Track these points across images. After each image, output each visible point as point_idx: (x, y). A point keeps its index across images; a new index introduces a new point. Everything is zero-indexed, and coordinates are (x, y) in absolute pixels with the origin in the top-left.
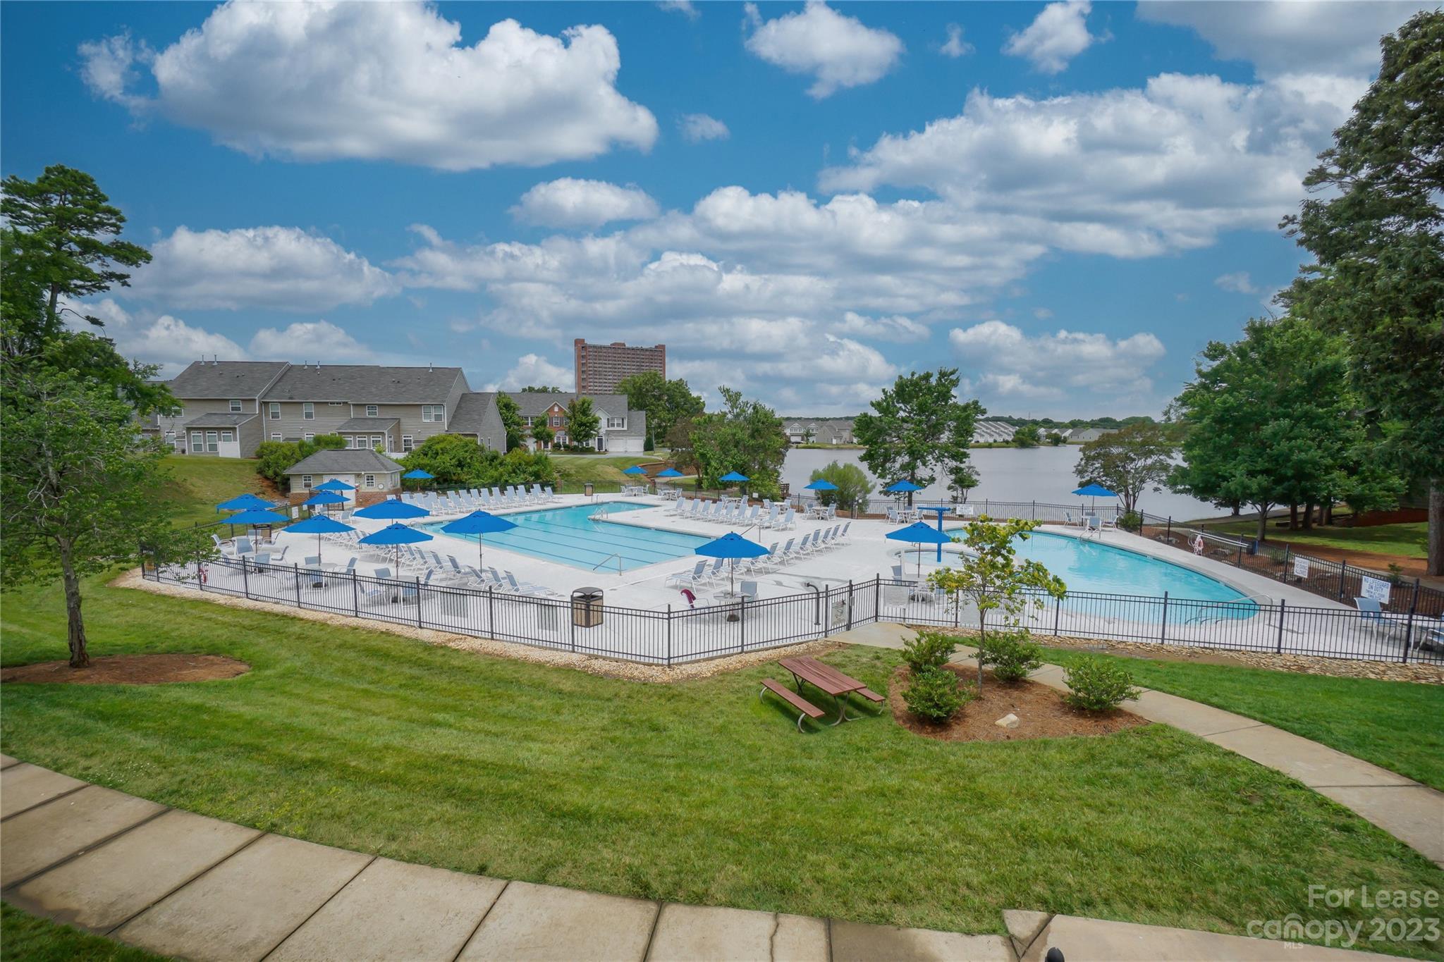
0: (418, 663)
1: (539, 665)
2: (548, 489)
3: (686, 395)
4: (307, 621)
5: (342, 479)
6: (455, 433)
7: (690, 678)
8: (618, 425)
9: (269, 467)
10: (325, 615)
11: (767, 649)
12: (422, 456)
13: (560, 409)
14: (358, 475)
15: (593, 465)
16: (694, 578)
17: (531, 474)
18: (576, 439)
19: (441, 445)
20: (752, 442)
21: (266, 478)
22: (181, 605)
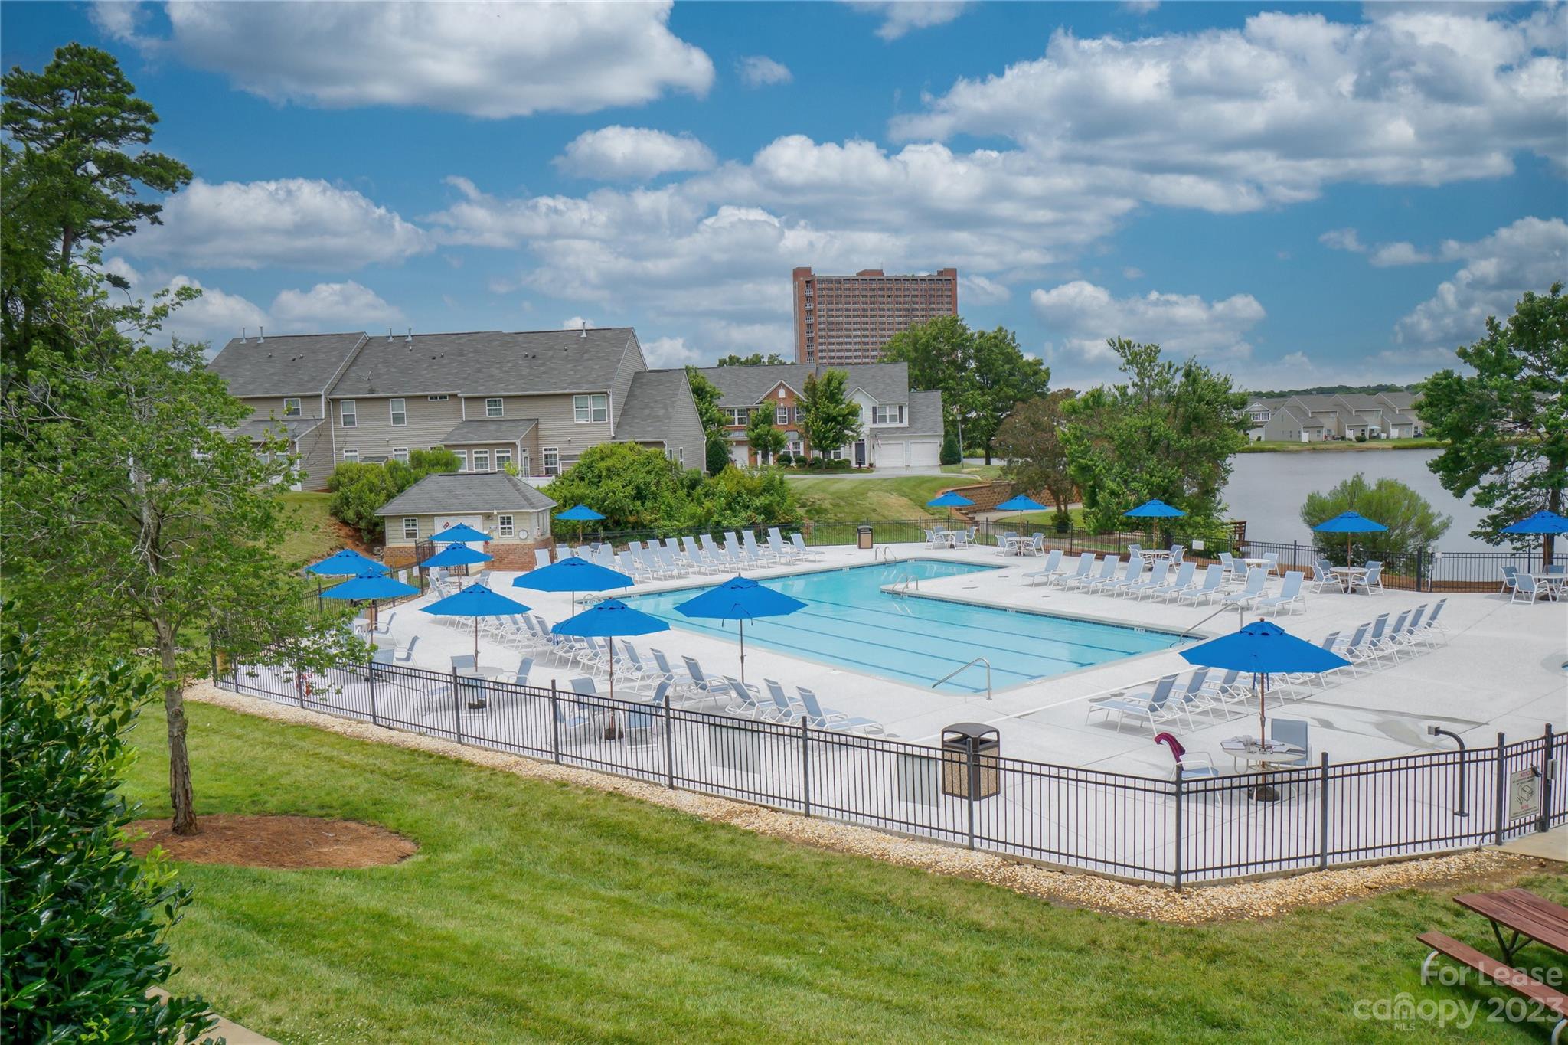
0: (688, 853)
1: (915, 871)
2: (796, 537)
3: (1012, 358)
4: (481, 768)
5: (466, 521)
6: (629, 441)
7: (1233, 916)
8: (893, 418)
9: (348, 504)
10: (506, 757)
11: (1374, 864)
12: (576, 482)
13: (789, 392)
14: (488, 517)
15: (862, 492)
16: (1153, 709)
17: (758, 510)
18: (819, 446)
19: (608, 462)
20: (1187, 442)
21: (345, 523)
22: (282, 733)
